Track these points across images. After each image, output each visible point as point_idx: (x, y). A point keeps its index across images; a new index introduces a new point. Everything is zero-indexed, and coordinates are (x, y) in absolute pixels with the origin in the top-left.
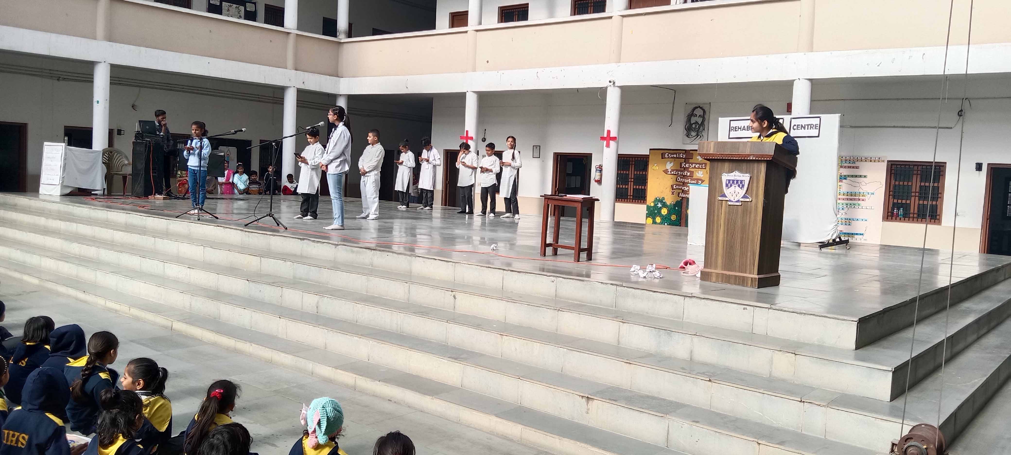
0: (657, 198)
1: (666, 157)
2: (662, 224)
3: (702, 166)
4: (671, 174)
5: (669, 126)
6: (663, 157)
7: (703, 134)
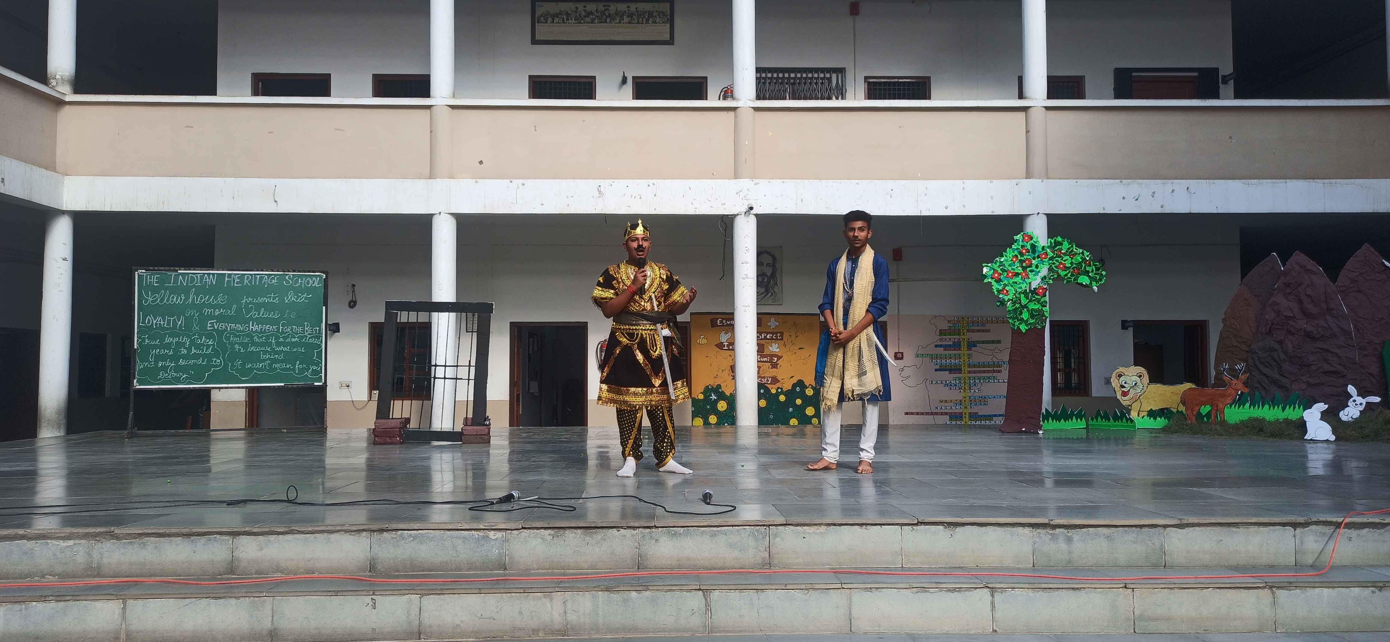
0: (708, 386)
1: (719, 324)
2: (720, 425)
3: (776, 336)
4: (729, 350)
5: (720, 279)
6: (714, 324)
7: (776, 290)
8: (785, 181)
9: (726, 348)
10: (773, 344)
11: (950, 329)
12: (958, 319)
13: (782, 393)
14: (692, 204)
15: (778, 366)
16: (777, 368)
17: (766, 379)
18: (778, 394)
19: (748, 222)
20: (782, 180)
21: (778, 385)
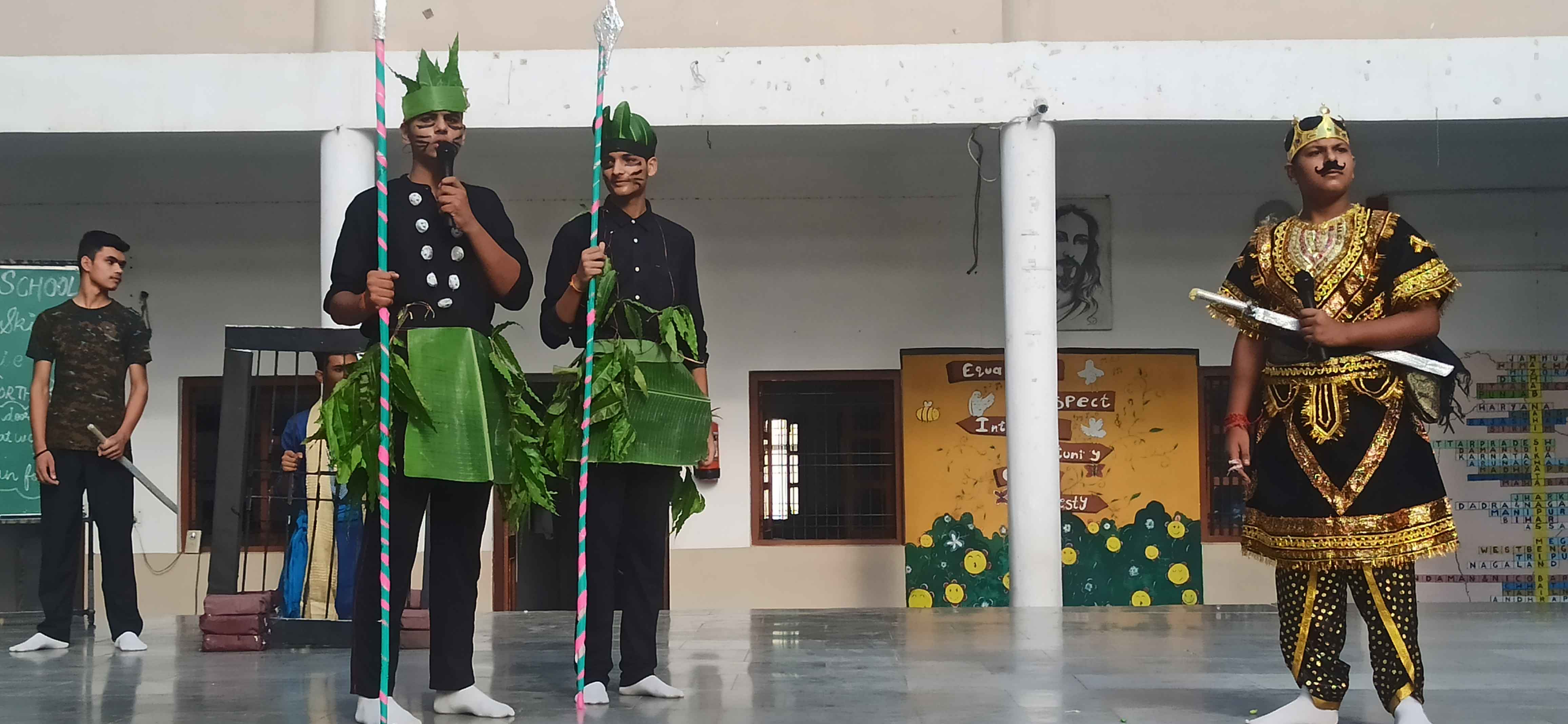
0: (943, 517)
1: (965, 375)
2: (970, 604)
3: (1099, 402)
4: (989, 433)
5: (968, 273)
6: (954, 375)
7: (1096, 295)
8: (1120, 44)
9: (982, 429)
10: (1092, 421)
11: (1502, 383)
12: (1522, 358)
13: (1113, 531)
14: (907, 100)
15: (1104, 471)
16: (1100, 475)
17: (1075, 502)
18: (1103, 536)
19: (1035, 140)
20: (1113, 44)
21: (1104, 514)
